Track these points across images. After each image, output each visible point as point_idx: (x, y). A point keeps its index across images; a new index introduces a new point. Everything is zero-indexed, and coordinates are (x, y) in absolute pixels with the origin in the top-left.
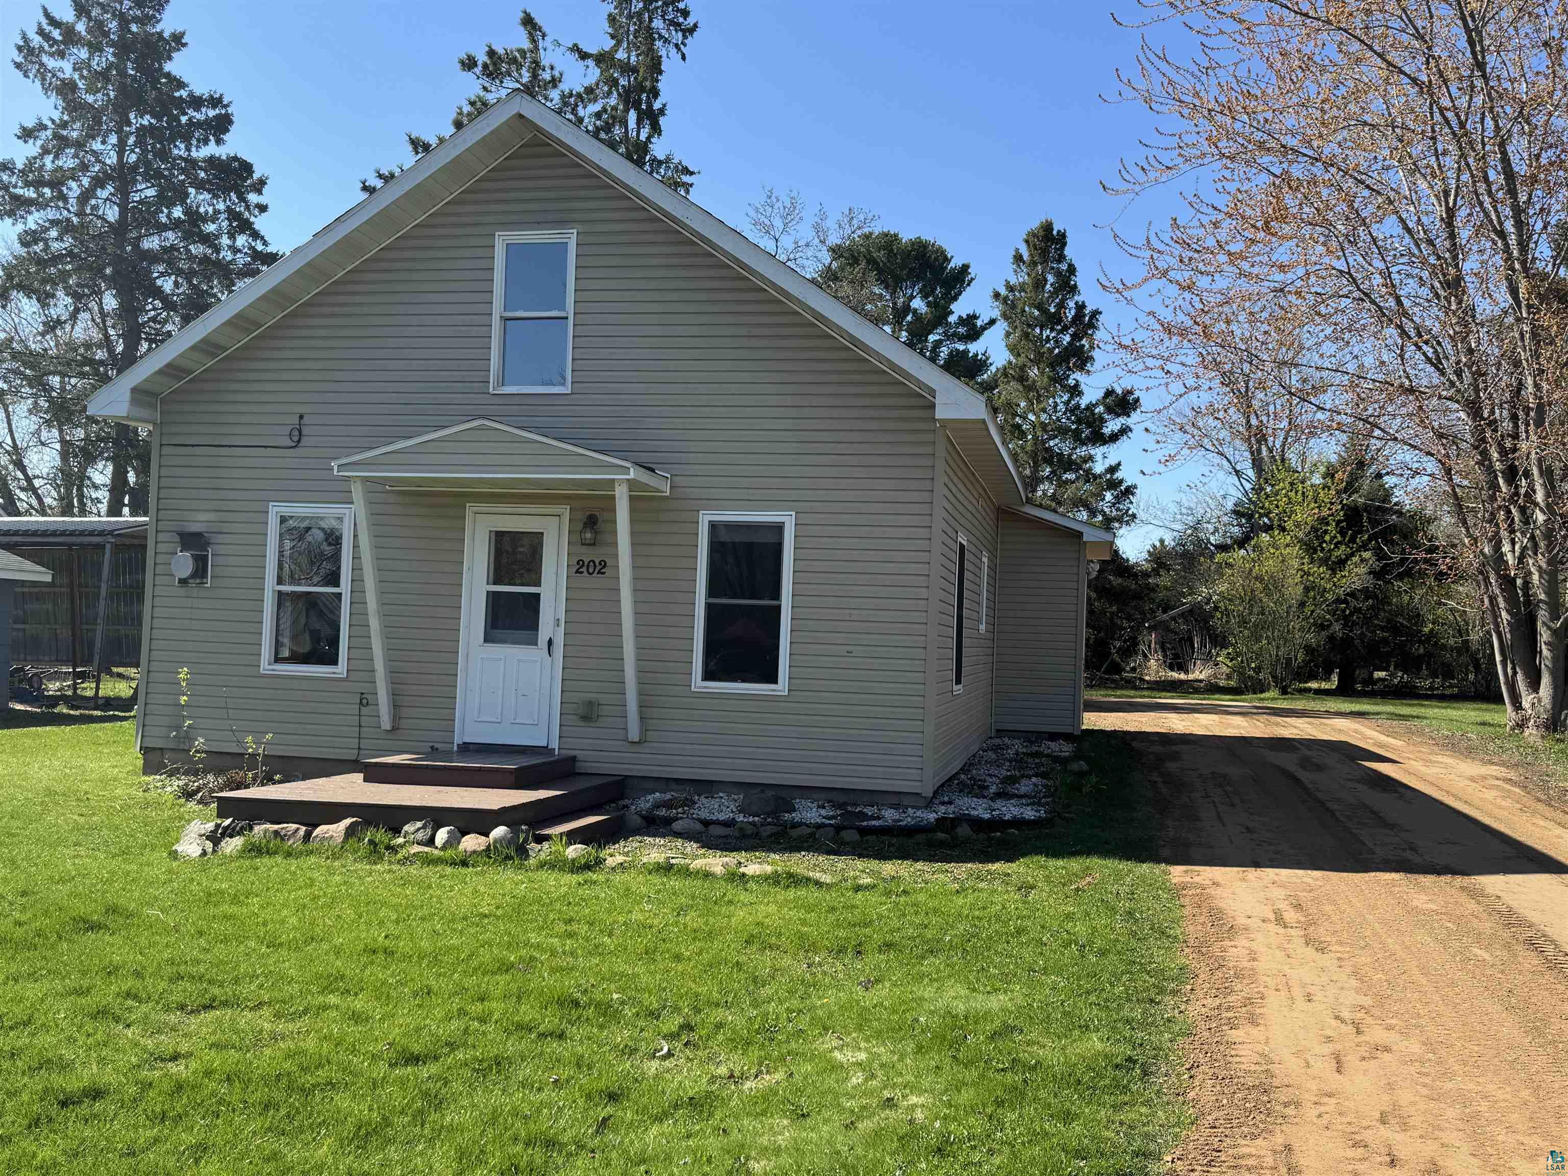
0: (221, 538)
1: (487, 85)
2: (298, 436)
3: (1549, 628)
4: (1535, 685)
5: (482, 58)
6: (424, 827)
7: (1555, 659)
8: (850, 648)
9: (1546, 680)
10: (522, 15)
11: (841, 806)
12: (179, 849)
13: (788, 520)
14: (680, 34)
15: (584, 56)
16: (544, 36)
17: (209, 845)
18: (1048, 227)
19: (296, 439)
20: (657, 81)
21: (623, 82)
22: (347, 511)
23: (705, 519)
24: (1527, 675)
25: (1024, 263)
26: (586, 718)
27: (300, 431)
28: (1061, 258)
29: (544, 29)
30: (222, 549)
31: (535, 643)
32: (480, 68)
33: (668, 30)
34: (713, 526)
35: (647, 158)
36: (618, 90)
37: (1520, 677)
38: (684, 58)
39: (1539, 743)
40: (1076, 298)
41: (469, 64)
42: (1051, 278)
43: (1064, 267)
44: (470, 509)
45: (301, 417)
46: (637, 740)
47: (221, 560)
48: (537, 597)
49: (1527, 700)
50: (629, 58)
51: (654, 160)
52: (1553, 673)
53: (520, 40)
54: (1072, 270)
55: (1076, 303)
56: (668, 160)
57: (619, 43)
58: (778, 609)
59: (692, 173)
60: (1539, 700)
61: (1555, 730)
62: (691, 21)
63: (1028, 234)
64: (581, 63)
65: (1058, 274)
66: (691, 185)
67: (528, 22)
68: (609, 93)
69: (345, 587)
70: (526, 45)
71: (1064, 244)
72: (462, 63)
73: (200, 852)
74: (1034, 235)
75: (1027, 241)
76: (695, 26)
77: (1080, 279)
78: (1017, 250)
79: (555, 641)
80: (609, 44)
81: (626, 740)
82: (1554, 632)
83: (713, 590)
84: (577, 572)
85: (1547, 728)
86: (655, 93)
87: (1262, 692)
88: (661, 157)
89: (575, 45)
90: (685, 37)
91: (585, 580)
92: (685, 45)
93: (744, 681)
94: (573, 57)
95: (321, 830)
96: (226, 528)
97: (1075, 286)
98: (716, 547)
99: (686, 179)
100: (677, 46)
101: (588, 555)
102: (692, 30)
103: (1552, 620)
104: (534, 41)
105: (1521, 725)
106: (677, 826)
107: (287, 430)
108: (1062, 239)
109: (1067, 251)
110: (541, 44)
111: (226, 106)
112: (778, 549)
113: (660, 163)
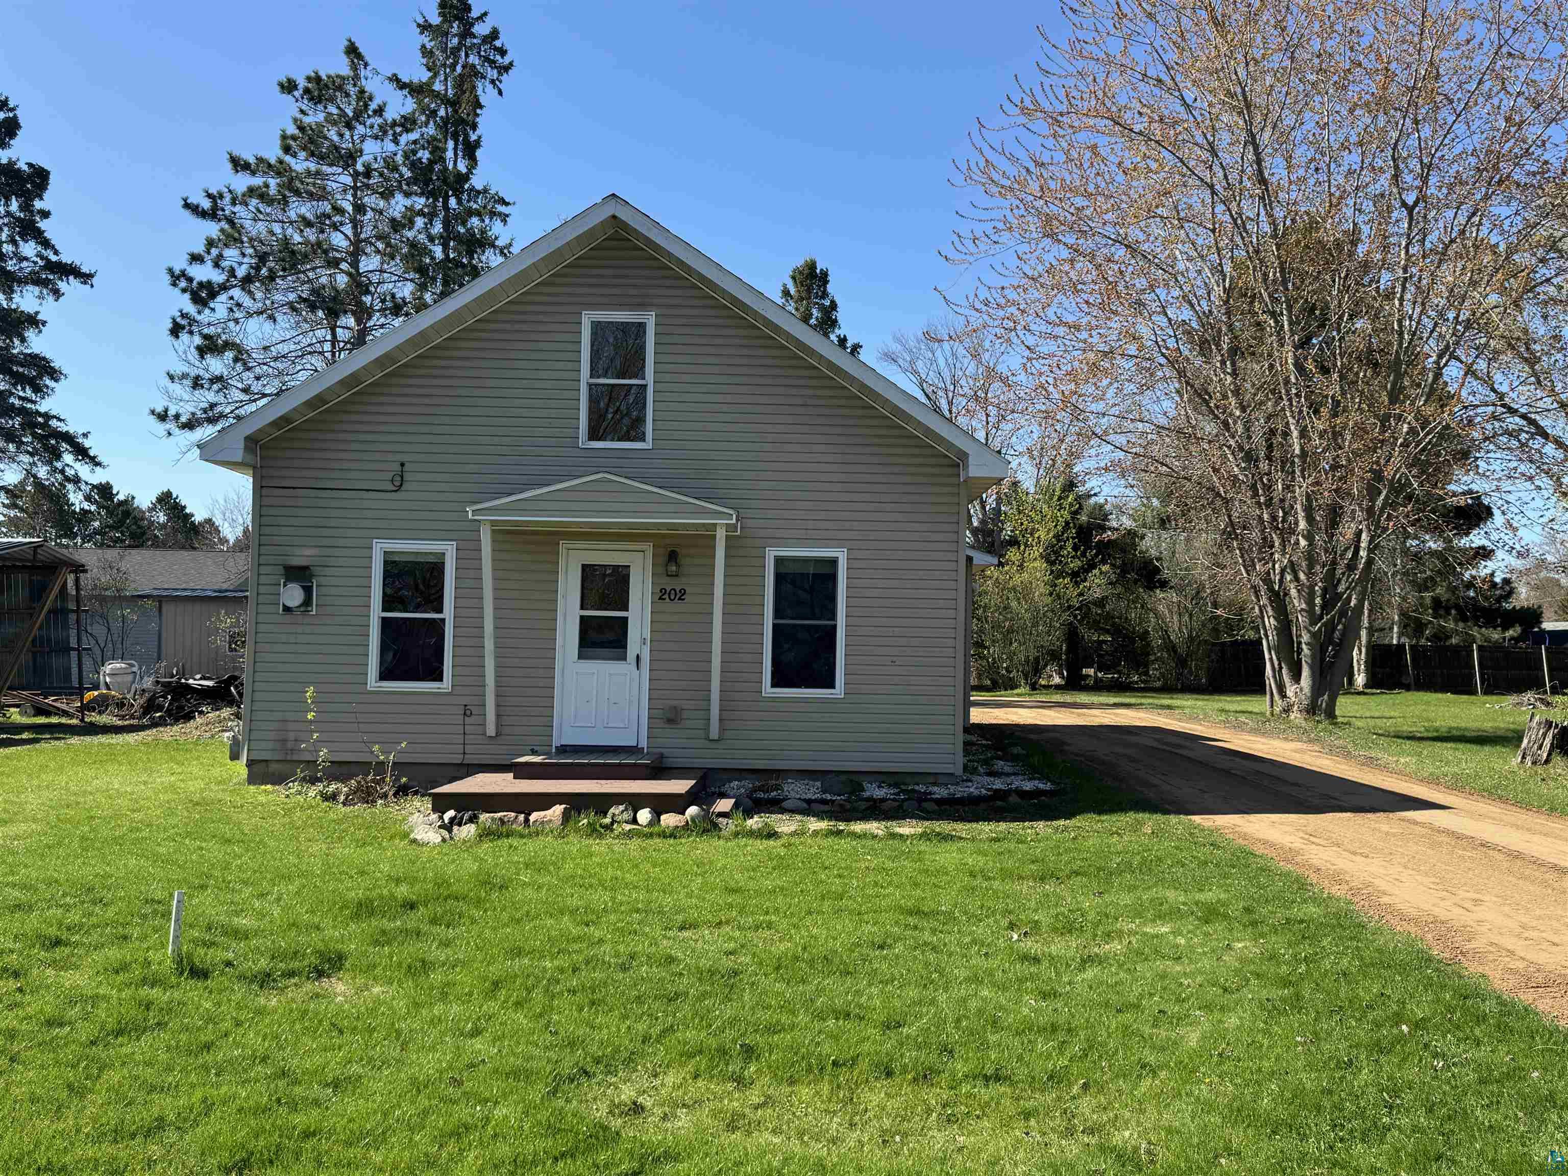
0: (328, 571)
1: (304, 108)
2: (399, 483)
3: (1309, 631)
4: (1297, 678)
5: (302, 83)
6: (626, 809)
7: (1313, 656)
8: (895, 659)
9: (1306, 672)
10: (346, 43)
11: (896, 785)
12: (419, 837)
13: (842, 556)
14: (495, 71)
15: (402, 86)
16: (366, 65)
17: (445, 833)
18: (812, 266)
19: (398, 484)
20: (478, 115)
21: (442, 112)
22: (449, 547)
23: (771, 554)
24: (1290, 670)
25: (792, 298)
26: (670, 721)
27: (402, 477)
28: (825, 295)
29: (368, 58)
30: (323, 581)
31: (625, 659)
32: (301, 91)
33: (483, 66)
34: (779, 561)
35: (466, 187)
36: (435, 122)
37: (1285, 671)
38: (500, 93)
39: (1304, 724)
40: (837, 331)
41: (288, 87)
42: (815, 312)
43: (827, 303)
44: (563, 545)
45: (402, 465)
46: (716, 737)
47: (324, 590)
48: (625, 620)
49: (1291, 690)
50: (446, 90)
51: (472, 189)
52: (1311, 667)
53: (342, 67)
54: (834, 306)
55: (839, 336)
56: (486, 191)
57: (435, 75)
58: (834, 627)
59: (507, 204)
60: (1301, 690)
61: (1314, 714)
62: (506, 60)
63: (794, 271)
64: (399, 92)
65: (822, 308)
66: (507, 216)
67: (352, 51)
68: (427, 124)
69: (448, 612)
70: (346, 71)
71: (826, 282)
72: (281, 85)
73: (440, 839)
74: (801, 273)
75: (793, 278)
76: (511, 64)
77: (841, 315)
78: (785, 285)
79: (642, 657)
80: (425, 76)
81: (707, 738)
82: (1314, 635)
83: (778, 612)
84: (660, 598)
85: (1308, 712)
86: (474, 127)
87: (1012, 689)
88: (479, 187)
89: (395, 75)
90: (500, 73)
91: (667, 605)
92: (501, 82)
93: (806, 687)
94: (391, 87)
95: (534, 817)
96: (332, 561)
97: (836, 321)
98: (780, 578)
99: (501, 208)
100: (493, 82)
101: (669, 584)
102: (507, 68)
103: (1311, 625)
104: (354, 68)
105: (1287, 710)
106: (785, 804)
107: (389, 476)
108: (824, 278)
109: (830, 288)
110: (363, 73)
111: (12, 110)
112: (833, 577)
113: (479, 192)
